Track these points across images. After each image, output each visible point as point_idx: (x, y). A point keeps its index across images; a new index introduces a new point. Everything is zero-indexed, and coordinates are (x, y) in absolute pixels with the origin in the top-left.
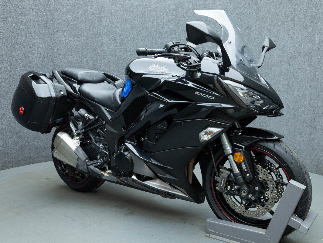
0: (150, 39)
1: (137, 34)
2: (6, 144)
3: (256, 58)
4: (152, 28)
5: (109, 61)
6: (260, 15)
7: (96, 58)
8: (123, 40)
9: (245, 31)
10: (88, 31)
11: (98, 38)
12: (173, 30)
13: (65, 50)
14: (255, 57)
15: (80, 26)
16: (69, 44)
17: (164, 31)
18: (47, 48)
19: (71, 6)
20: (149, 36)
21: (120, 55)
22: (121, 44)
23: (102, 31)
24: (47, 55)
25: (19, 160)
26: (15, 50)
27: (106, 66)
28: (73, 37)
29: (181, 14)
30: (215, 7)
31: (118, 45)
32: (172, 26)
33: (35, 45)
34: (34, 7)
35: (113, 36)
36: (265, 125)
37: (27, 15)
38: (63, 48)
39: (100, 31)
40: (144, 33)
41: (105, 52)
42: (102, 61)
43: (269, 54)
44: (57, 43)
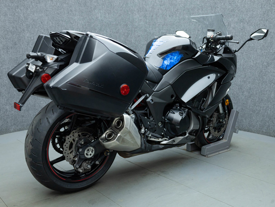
0: (178, 15)
1: (165, 11)
4: (180, 5)
5: (139, 36)
7: (128, 33)
8: (152, 16)
9: (273, 5)
10: (121, 9)
11: (130, 15)
12: (201, 6)
13: (101, 26)
15: (114, 4)
16: (104, 21)
17: (191, 7)
18: (85, 24)
20: (177, 12)
21: (149, 31)
22: (151, 20)
23: (133, 8)
24: (85, 30)
26: (58, 26)
27: (136, 41)
28: (107, 14)
31: (148, 21)
32: (199, 2)
33: (76, 22)
35: (144, 12)
38: (99, 24)
39: (132, 8)
40: (173, 9)
41: (136, 28)
42: (133, 35)
44: (93, 20)
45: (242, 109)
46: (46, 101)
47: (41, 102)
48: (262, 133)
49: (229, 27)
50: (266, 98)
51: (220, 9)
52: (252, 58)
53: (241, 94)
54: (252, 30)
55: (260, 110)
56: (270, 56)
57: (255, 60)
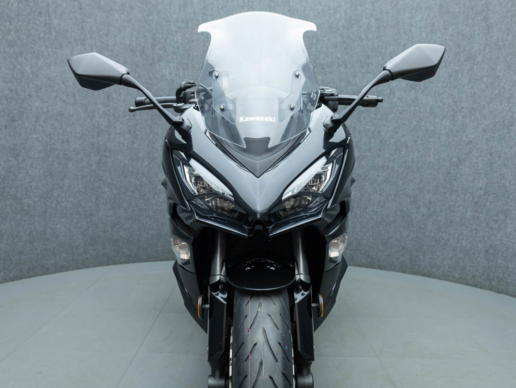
2: (70, 232)
3: (483, 110)
6: (491, 37)
12: (343, 60)
14: (482, 107)
15: (194, 52)
16: (176, 81)
17: (327, 62)
19: (182, 22)
25: (88, 259)
28: (182, 70)
29: (356, 35)
30: (414, 24)
32: (341, 54)
34: (126, 23)
36: (496, 225)
37: (116, 36)
43: (506, 104)
44: (157, 79)
45: (417, 237)
46: (66, 223)
47: (56, 225)
48: (452, 280)
49: (391, 97)
50: (458, 219)
51: (376, 67)
52: (433, 150)
53: (415, 211)
54: (431, 102)
55: (448, 240)
56: (462, 147)
57: (437, 153)
